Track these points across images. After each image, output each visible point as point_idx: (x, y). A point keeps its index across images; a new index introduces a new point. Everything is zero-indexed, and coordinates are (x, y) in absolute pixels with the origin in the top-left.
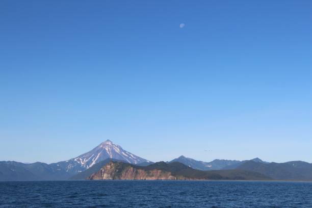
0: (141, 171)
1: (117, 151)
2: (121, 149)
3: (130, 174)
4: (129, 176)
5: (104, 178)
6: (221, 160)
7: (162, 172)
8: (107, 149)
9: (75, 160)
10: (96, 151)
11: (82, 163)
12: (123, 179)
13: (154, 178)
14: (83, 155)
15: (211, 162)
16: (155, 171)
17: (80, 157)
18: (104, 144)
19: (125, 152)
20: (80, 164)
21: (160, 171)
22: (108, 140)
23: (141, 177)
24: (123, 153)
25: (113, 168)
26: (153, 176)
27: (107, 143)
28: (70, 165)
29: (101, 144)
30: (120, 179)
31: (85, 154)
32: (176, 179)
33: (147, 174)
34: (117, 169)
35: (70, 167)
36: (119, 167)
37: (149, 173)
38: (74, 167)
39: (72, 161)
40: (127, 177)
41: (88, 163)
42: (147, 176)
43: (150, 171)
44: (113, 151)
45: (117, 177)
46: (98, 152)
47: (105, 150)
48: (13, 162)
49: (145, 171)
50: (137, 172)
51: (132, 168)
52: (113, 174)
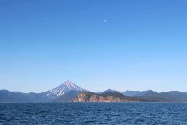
0: (101, 97)
1: (73, 87)
2: (75, 85)
3: (95, 99)
4: (94, 100)
5: (79, 101)
6: (130, 91)
7: (113, 98)
8: (68, 85)
9: (51, 91)
10: (62, 86)
11: (55, 93)
12: (91, 101)
13: (109, 101)
14: (54, 89)
15: (125, 92)
16: (109, 97)
17: (53, 89)
18: (66, 83)
19: (77, 87)
20: (54, 94)
21: (112, 97)
22: (68, 81)
23: (101, 100)
24: (77, 88)
25: (84, 95)
26: (108, 100)
27: (68, 82)
28: (48, 94)
29: (64, 83)
30: (89, 101)
31: (56, 88)
32: (123, 101)
33: (105, 99)
34: (87, 96)
35: (48, 95)
36: (88, 95)
37: (106, 98)
38: (51, 95)
39: (49, 92)
40: (93, 100)
41: (58, 93)
42: (105, 100)
43: (107, 97)
44: (71, 86)
45: (87, 100)
46: (63, 86)
47: (67, 86)
48: (18, 92)
49: (103, 97)
50: (99, 97)
51: (96, 95)
52: (85, 98)
